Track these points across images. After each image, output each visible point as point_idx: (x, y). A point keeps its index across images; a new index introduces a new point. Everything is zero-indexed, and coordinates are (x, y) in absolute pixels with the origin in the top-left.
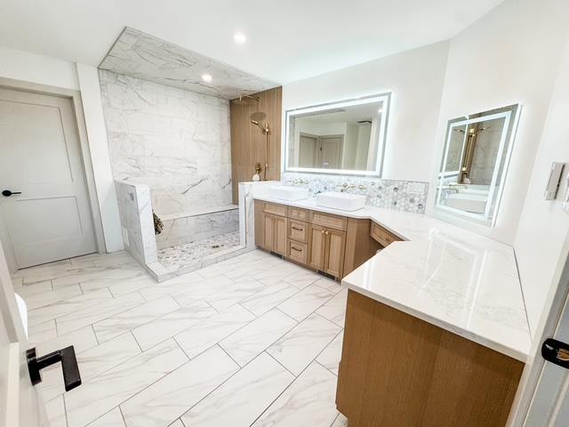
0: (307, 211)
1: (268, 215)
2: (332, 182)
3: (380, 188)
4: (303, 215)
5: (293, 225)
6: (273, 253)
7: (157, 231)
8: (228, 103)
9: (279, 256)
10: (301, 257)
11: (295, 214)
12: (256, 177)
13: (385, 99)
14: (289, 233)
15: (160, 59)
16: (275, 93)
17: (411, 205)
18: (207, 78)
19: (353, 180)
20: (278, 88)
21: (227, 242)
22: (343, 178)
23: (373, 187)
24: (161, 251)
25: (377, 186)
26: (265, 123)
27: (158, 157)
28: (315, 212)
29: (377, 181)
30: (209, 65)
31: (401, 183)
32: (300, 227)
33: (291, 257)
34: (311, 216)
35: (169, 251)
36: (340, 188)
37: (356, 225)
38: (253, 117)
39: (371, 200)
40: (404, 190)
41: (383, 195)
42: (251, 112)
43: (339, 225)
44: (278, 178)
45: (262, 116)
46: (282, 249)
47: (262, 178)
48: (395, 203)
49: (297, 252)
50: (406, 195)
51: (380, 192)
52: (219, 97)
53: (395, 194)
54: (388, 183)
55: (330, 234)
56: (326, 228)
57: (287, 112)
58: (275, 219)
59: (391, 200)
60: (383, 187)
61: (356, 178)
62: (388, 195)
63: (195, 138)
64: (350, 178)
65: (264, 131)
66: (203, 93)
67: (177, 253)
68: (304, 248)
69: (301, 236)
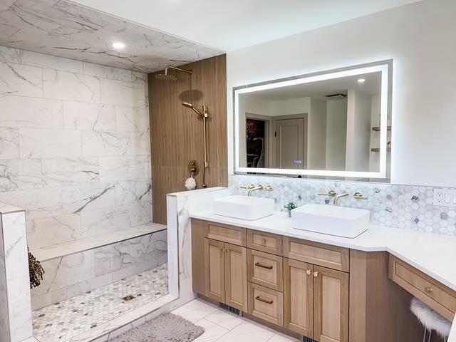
0: (280, 238)
1: (214, 243)
2: (309, 188)
3: (389, 197)
4: (271, 244)
5: (256, 260)
6: (224, 307)
7: (34, 281)
8: (146, 77)
9: (234, 311)
10: (273, 312)
11: (258, 241)
12: (191, 182)
13: (384, 69)
14: (250, 272)
15: (51, 22)
16: (216, 64)
17: (444, 223)
18: (119, 46)
19: (343, 185)
20: (219, 56)
21: (147, 288)
22: (327, 182)
23: (377, 195)
24: (38, 311)
25: (383, 194)
26: (202, 104)
27: (40, 159)
28: (293, 240)
29: (382, 186)
30: (123, 29)
31: (423, 190)
32: (269, 263)
33: (255, 313)
34: (286, 244)
35: (51, 312)
36: (323, 198)
37: (364, 261)
38: (184, 97)
39: (376, 215)
40: (429, 201)
41: (394, 208)
42: (181, 89)
43: (335, 262)
44: (224, 182)
45: (197, 95)
46: (238, 299)
47: (200, 183)
48: (417, 221)
49: (263, 305)
50: (432, 208)
51: (389, 204)
52: (133, 69)
53: (415, 206)
54: (401, 190)
55: (321, 276)
56: (314, 267)
57: (235, 89)
58: (226, 249)
59: (409, 216)
60: (394, 195)
61: (349, 184)
62: (402, 207)
63: (97, 128)
64: (339, 182)
65: (201, 116)
66: (111, 65)
67: (65, 314)
68: (278, 299)
69: (271, 277)
